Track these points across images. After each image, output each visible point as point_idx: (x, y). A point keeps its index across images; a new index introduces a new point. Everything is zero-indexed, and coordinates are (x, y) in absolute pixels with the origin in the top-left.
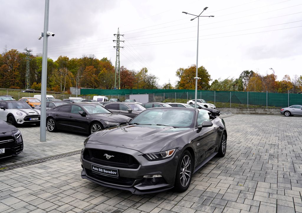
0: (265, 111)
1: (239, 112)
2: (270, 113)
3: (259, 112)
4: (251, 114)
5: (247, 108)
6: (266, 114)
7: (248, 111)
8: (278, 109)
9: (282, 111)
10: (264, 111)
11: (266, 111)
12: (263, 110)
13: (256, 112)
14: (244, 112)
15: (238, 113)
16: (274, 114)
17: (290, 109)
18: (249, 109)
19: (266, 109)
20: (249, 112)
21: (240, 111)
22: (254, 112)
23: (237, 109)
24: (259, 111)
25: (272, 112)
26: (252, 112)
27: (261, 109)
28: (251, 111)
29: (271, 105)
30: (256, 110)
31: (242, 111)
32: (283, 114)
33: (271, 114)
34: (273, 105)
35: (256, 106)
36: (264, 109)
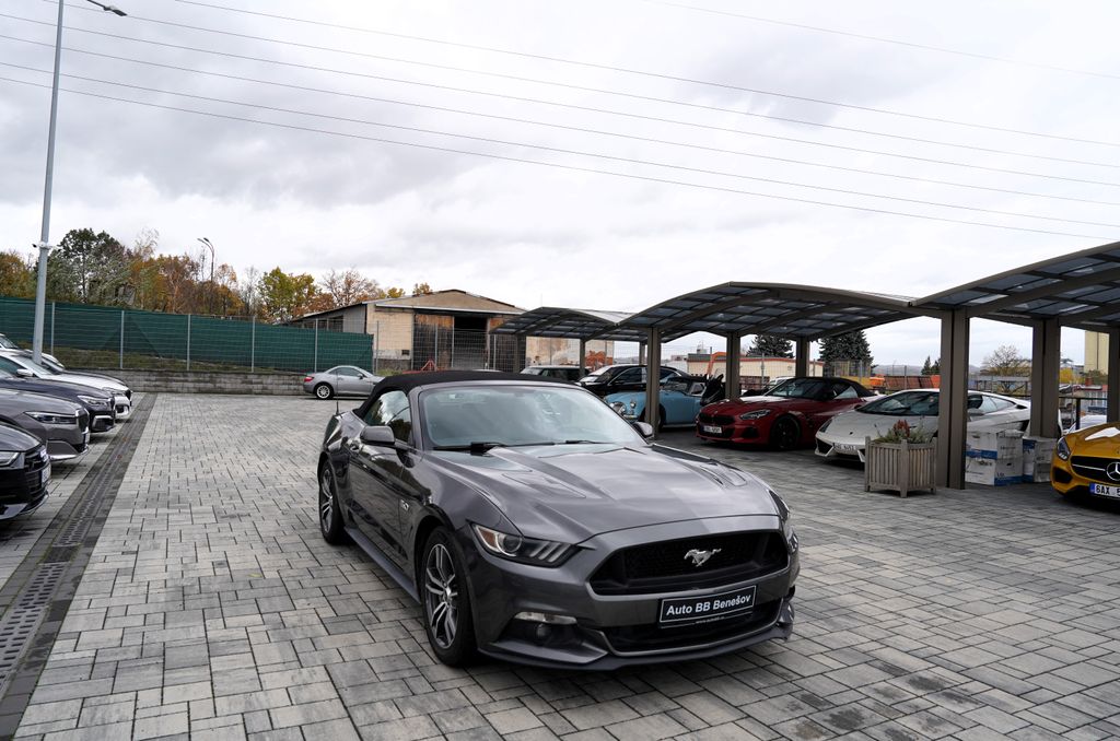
0: (247, 383)
1: (155, 386)
2: (264, 388)
3: (229, 386)
4: (200, 392)
5: (184, 373)
6: (249, 392)
7: (186, 381)
8: (286, 377)
9: (306, 383)
10: (243, 383)
11: (251, 383)
12: (239, 381)
13: (218, 385)
14: (174, 385)
15: (153, 389)
16: (274, 392)
17: (333, 376)
18: (191, 377)
19: (250, 377)
20: (191, 385)
21: (157, 383)
22: (210, 385)
23: (147, 373)
24: (228, 382)
25: (270, 387)
26: (202, 385)
27: (233, 376)
28: (199, 381)
29: (263, 365)
30: (218, 380)
31: (167, 381)
32: (312, 393)
33: (266, 392)
34: (270, 365)
35: (213, 365)
36: (242, 376)
